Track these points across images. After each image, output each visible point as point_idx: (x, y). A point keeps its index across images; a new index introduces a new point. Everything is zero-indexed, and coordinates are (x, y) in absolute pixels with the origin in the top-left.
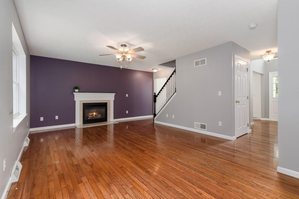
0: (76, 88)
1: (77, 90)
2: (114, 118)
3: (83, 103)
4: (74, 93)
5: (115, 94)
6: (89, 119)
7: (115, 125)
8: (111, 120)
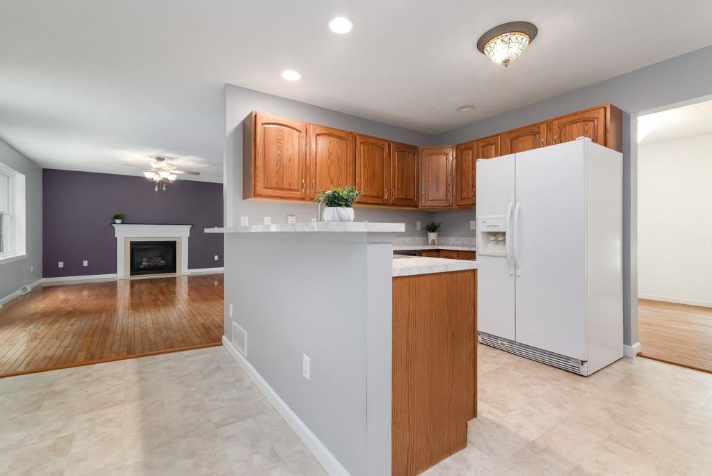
0: (117, 217)
1: (118, 221)
2: (190, 267)
3: (131, 242)
4: (114, 225)
5: (191, 226)
6: (141, 267)
7: (191, 279)
8: (183, 269)
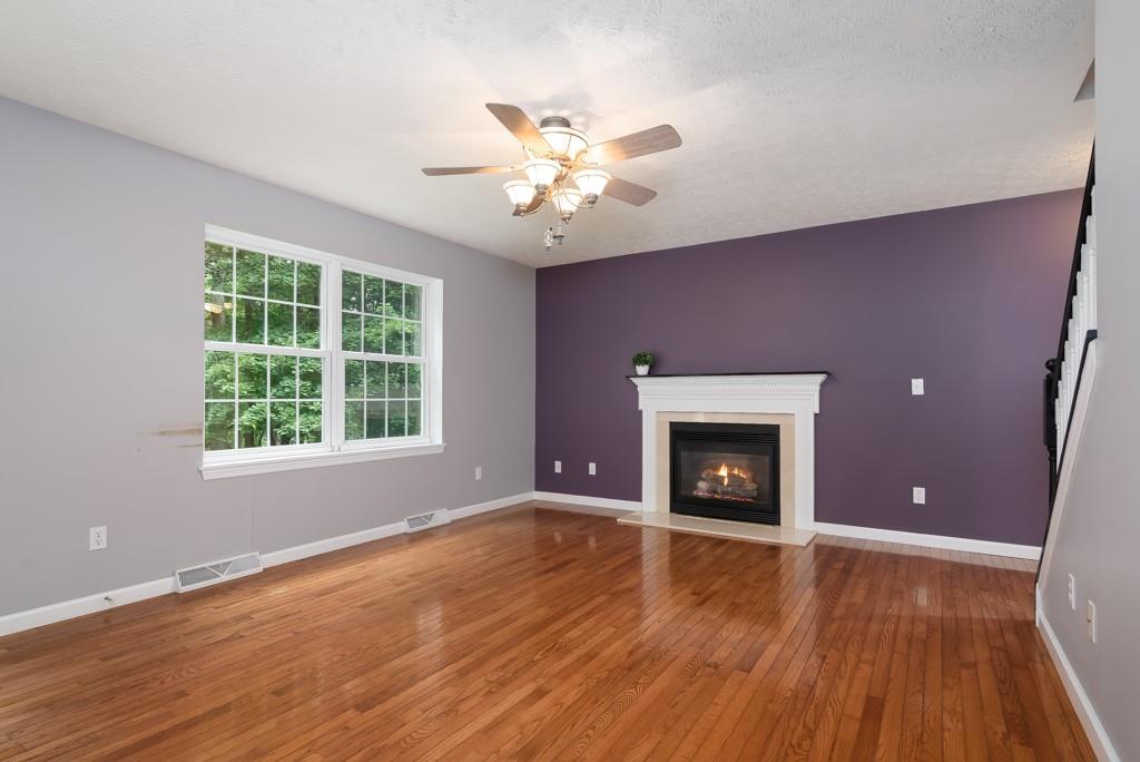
0: (639, 360)
3: (671, 423)
4: (634, 380)
5: (822, 378)
6: (695, 493)
8: (800, 522)
